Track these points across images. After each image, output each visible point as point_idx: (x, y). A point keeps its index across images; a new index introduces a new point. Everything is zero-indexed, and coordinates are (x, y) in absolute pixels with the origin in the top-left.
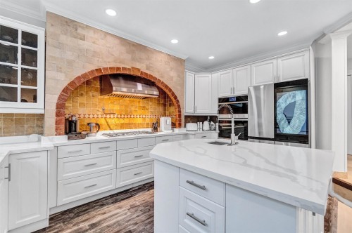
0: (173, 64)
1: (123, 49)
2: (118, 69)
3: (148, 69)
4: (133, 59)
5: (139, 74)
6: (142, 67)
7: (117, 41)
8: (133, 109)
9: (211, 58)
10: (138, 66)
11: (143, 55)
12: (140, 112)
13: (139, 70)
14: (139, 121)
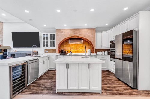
0: (89, 31)
1: (72, 32)
2: (70, 37)
3: (79, 35)
4: (75, 34)
5: (77, 37)
6: (77, 35)
7: (70, 30)
8: (79, 47)
9: (107, 24)
10: (76, 35)
11: (78, 32)
12: (81, 48)
13: (76, 36)
14: (81, 51)
